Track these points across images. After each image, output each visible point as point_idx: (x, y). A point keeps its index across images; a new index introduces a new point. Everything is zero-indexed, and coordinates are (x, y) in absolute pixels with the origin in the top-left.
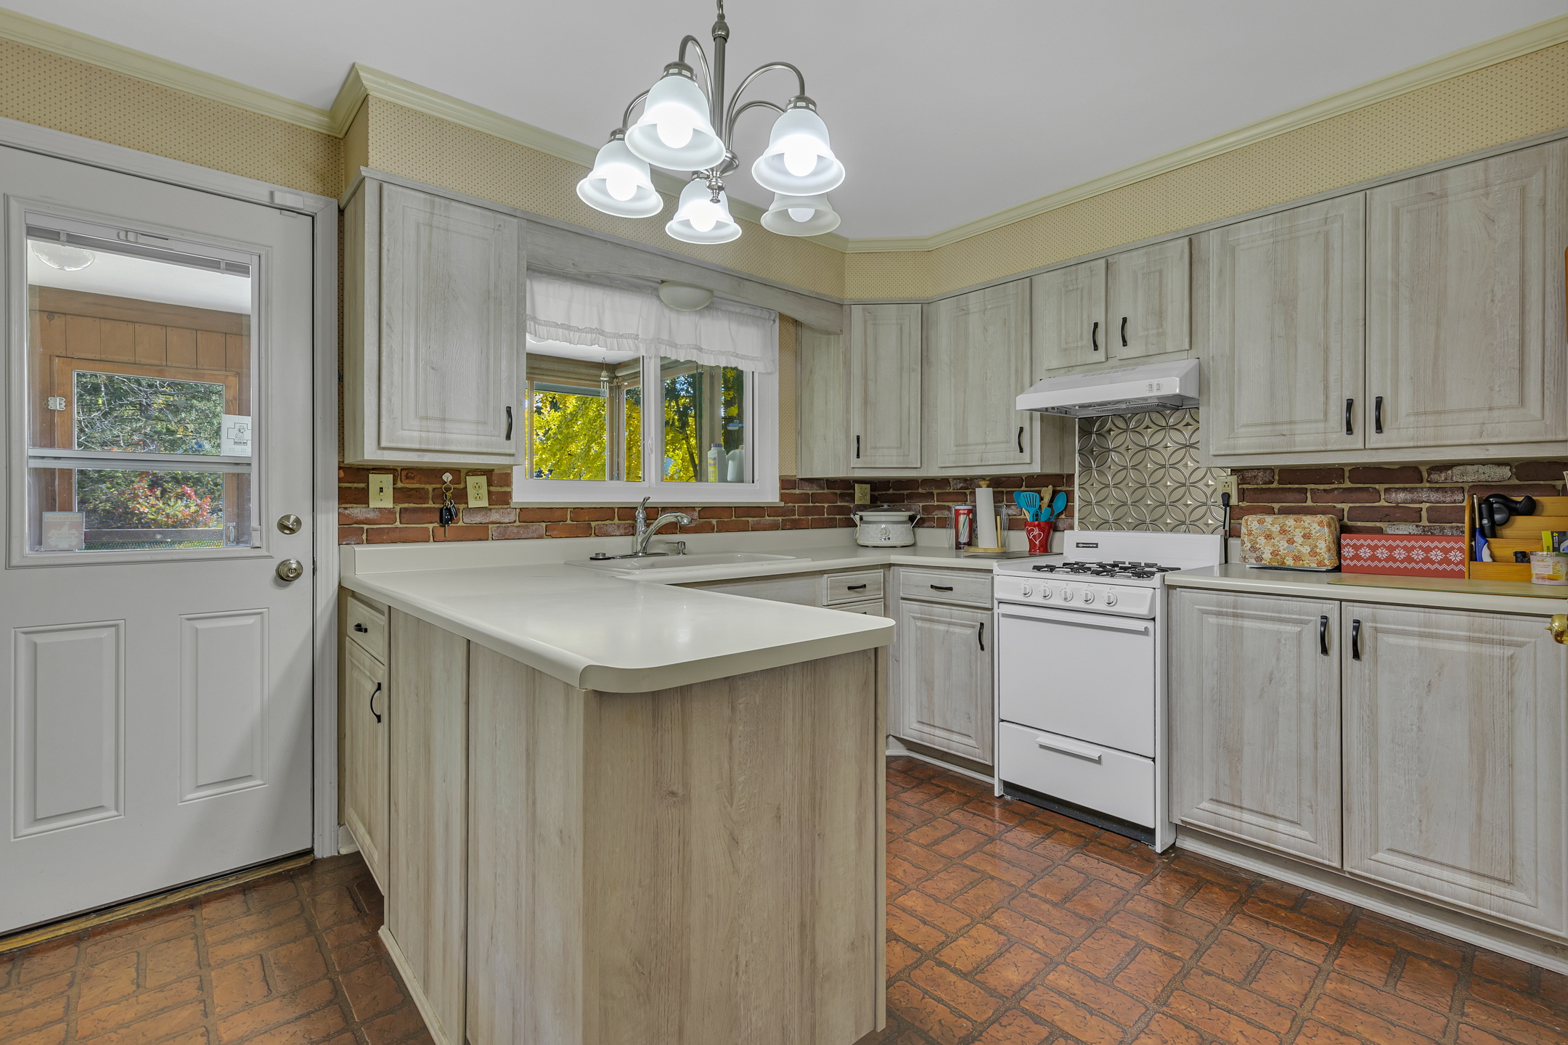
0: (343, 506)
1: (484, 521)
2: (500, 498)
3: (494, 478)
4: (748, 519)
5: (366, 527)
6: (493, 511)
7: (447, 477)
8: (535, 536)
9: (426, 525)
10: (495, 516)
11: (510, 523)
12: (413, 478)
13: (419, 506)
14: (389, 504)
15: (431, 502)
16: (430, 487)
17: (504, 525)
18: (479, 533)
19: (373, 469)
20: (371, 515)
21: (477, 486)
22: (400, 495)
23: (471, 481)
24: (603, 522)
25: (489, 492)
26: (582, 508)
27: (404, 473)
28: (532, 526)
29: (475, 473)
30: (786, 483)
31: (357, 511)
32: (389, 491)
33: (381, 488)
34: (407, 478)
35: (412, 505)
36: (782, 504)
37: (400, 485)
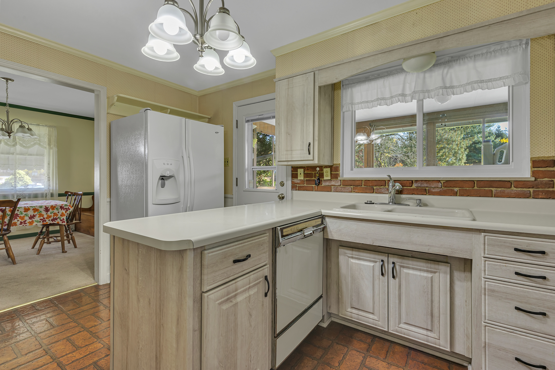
0: (293, 179)
1: (329, 185)
2: (335, 176)
3: (333, 168)
4: (491, 189)
5: (298, 185)
6: (332, 181)
7: (318, 169)
8: (348, 191)
9: (313, 185)
10: (333, 183)
11: (339, 186)
12: (309, 170)
13: (311, 179)
14: (302, 178)
15: (314, 177)
16: (313, 173)
17: (336, 186)
18: (328, 189)
19: (300, 167)
20: (299, 182)
21: (327, 172)
22: (306, 175)
23: (325, 170)
24: (380, 187)
25: (331, 174)
26: (369, 180)
27: (306, 168)
28: (347, 187)
29: (326, 167)
30: (536, 163)
31: (295, 181)
32: (302, 174)
33: (300, 173)
34: (307, 170)
35: (309, 179)
36: (533, 179)
37: (306, 172)
